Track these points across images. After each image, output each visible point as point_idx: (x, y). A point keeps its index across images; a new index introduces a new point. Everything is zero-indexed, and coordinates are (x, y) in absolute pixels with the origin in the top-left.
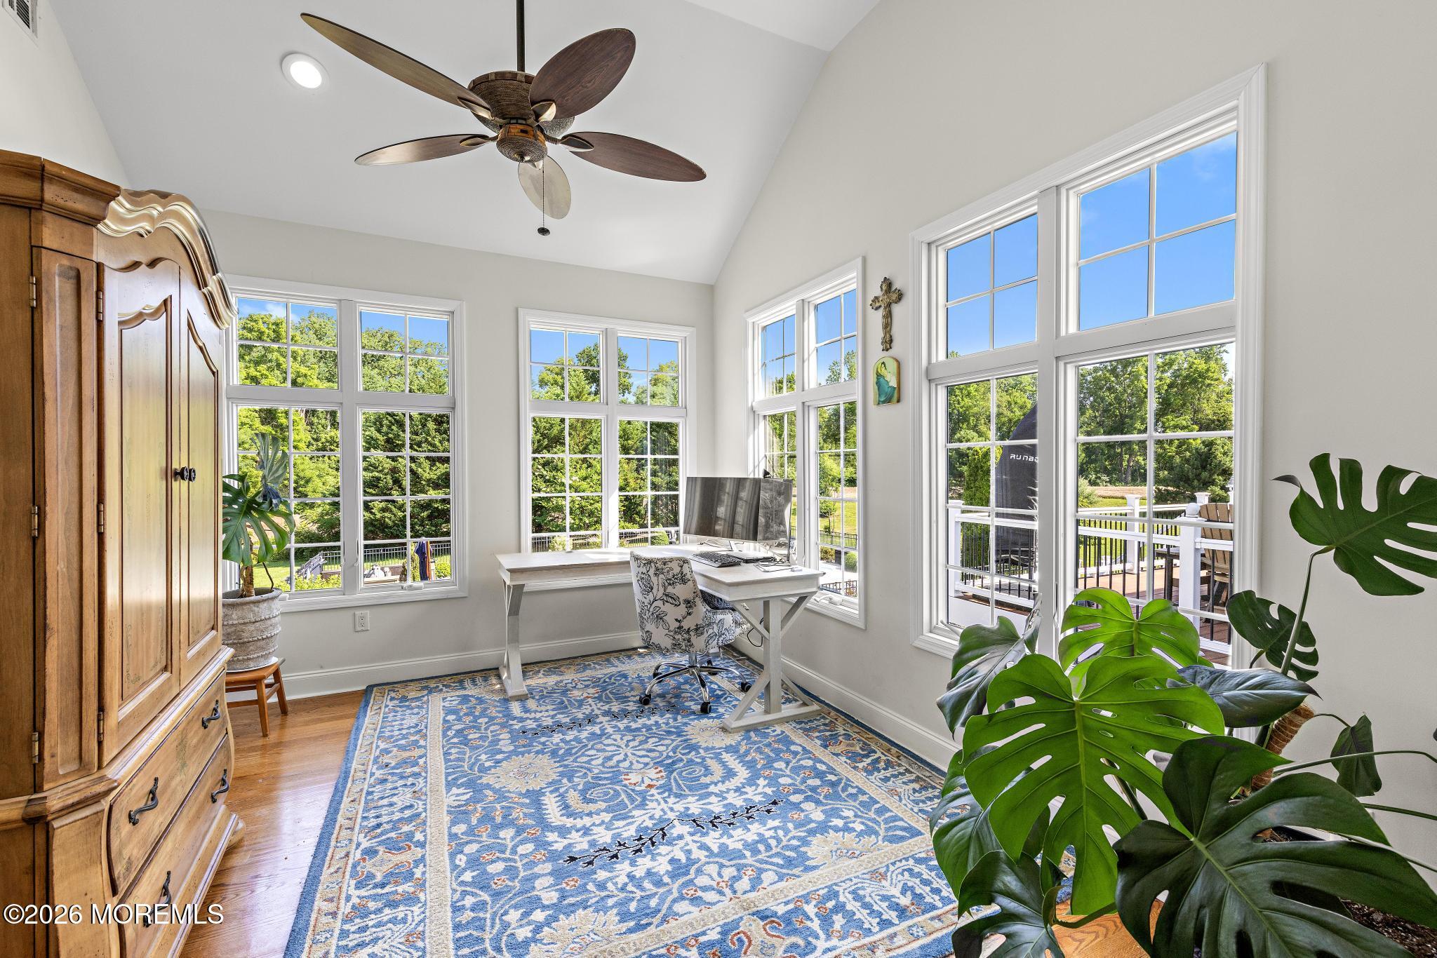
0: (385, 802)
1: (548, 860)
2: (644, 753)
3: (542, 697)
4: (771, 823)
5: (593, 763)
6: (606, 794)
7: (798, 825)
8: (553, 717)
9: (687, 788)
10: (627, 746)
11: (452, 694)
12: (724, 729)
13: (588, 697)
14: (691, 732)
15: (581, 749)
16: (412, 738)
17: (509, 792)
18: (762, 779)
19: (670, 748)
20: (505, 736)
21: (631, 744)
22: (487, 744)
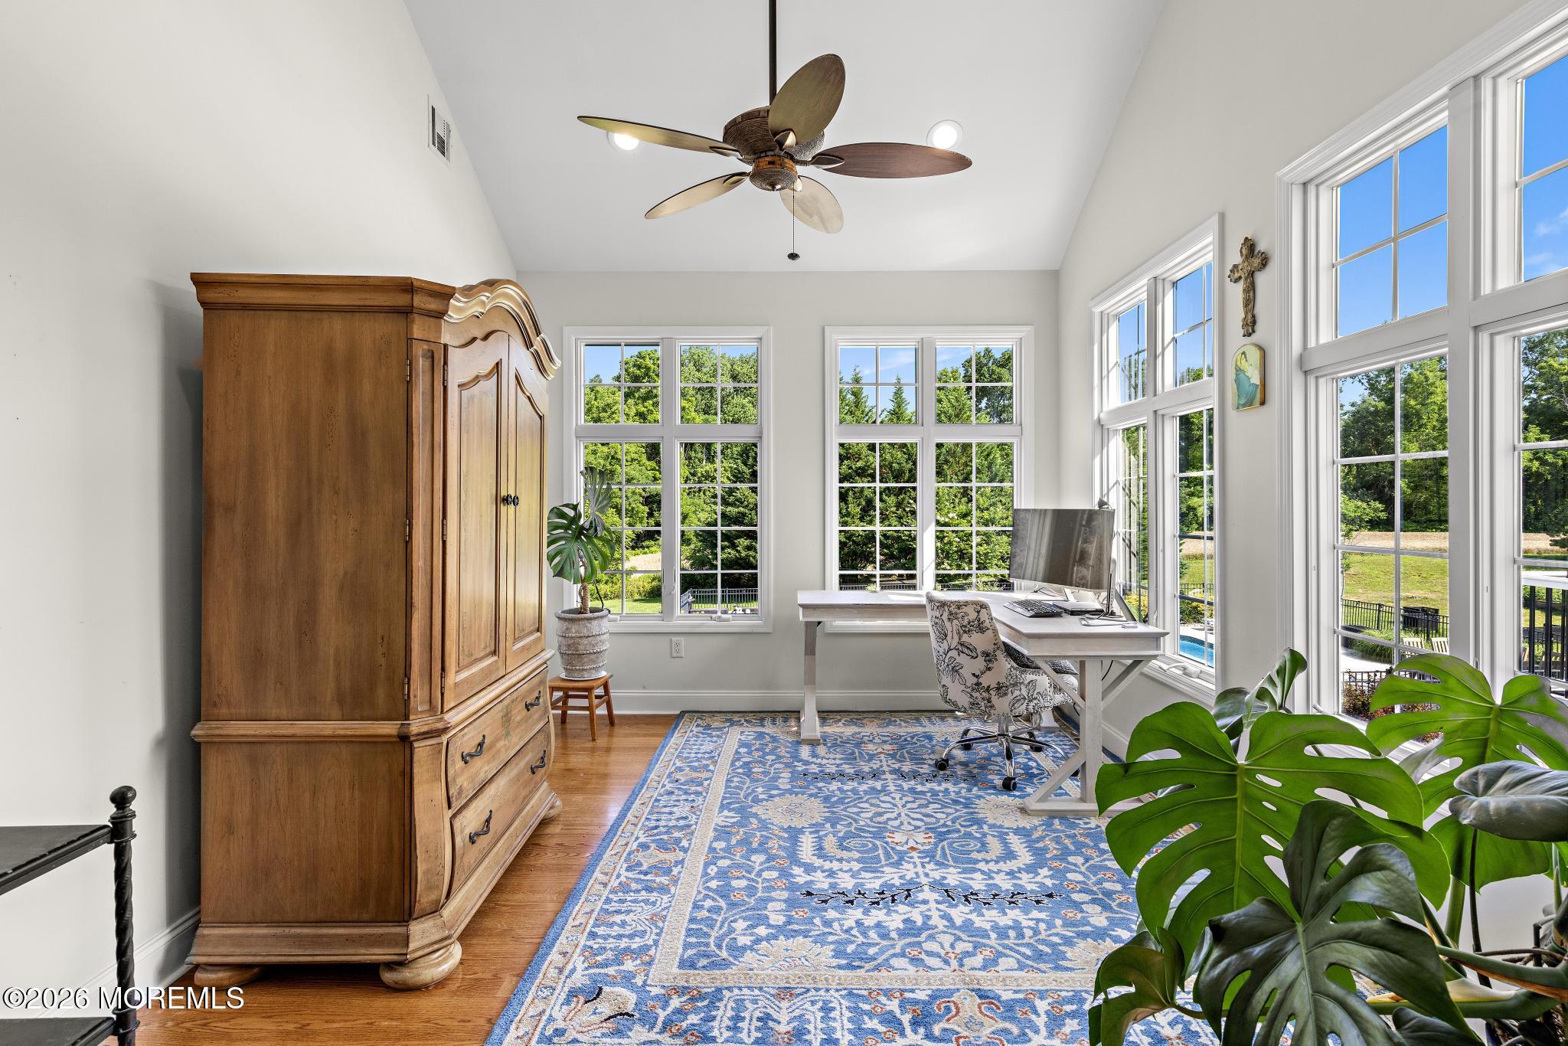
0: (667, 810)
1: (787, 889)
2: (919, 816)
3: (835, 745)
4: (1035, 914)
5: (862, 815)
6: (865, 845)
7: (1067, 924)
8: (838, 766)
9: (953, 858)
10: (903, 806)
11: (750, 729)
12: (1023, 810)
13: (881, 753)
14: (982, 805)
15: (855, 800)
16: (705, 762)
17: (772, 824)
18: (1046, 869)
19: (951, 817)
20: (786, 775)
21: (909, 805)
22: (767, 779)
